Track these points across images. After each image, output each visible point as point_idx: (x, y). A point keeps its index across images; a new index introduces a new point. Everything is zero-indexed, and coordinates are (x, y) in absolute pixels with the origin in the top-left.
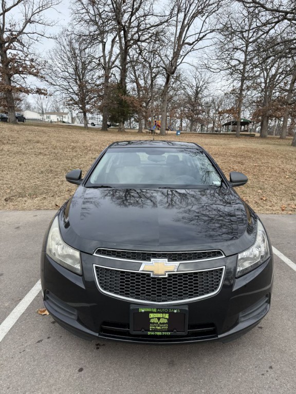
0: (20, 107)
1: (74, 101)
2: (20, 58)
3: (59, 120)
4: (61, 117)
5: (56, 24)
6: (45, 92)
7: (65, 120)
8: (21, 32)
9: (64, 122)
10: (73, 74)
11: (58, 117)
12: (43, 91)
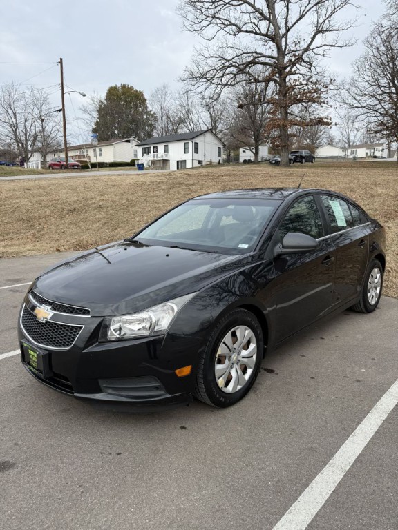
0: (320, 143)
1: (385, 125)
2: (301, 82)
3: (369, 155)
4: (372, 151)
5: (353, 25)
6: (329, 121)
7: (377, 154)
8: (306, 50)
9: (375, 157)
10: (385, 87)
11: (368, 151)
12: (325, 120)
